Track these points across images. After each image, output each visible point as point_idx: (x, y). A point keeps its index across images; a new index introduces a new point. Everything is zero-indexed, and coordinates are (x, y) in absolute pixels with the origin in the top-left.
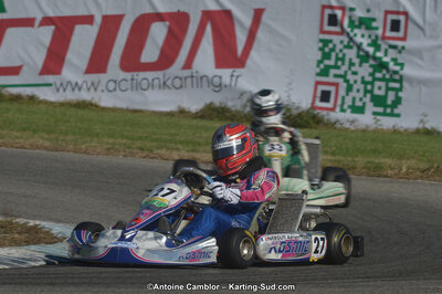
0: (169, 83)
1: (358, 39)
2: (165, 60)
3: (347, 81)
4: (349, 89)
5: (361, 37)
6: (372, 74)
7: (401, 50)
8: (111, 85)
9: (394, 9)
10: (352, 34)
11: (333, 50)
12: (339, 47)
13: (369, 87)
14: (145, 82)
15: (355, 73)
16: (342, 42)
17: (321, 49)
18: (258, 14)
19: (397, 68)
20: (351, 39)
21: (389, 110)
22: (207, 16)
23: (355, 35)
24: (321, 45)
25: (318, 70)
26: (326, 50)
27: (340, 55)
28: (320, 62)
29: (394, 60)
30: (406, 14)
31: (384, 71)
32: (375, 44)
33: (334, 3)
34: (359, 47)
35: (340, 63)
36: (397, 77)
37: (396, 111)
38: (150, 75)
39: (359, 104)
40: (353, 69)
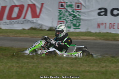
0: (20, 22)
1: (69, 10)
2: (18, 17)
3: (66, 20)
4: (67, 22)
5: (69, 9)
6: (72, 19)
7: (80, 12)
8: (4, 24)
9: (78, 2)
10: (67, 9)
11: (62, 13)
12: (64, 12)
13: (72, 22)
14: (13, 22)
15: (68, 18)
16: (64, 11)
17: (59, 13)
18: (42, 4)
19: (79, 17)
20: (67, 10)
21: (77, 27)
22: (29, 5)
23: (68, 9)
24: (59, 12)
25: (58, 18)
26: (60, 13)
27: (64, 14)
28: (59, 16)
29: (78, 15)
30: (80, 3)
31: (76, 18)
32: (73, 11)
33: (62, 1)
34: (69, 12)
35: (64, 16)
36: (79, 19)
37: (79, 27)
38: (14, 21)
39: (69, 26)
40: (68, 17)
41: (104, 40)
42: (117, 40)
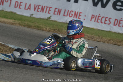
41: (24, 26)
42: (42, 29)
